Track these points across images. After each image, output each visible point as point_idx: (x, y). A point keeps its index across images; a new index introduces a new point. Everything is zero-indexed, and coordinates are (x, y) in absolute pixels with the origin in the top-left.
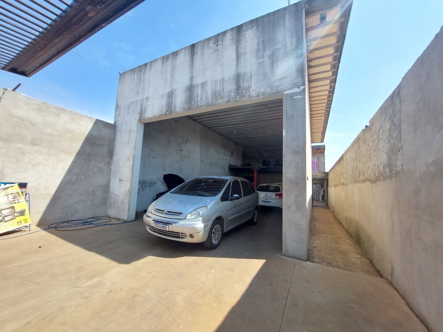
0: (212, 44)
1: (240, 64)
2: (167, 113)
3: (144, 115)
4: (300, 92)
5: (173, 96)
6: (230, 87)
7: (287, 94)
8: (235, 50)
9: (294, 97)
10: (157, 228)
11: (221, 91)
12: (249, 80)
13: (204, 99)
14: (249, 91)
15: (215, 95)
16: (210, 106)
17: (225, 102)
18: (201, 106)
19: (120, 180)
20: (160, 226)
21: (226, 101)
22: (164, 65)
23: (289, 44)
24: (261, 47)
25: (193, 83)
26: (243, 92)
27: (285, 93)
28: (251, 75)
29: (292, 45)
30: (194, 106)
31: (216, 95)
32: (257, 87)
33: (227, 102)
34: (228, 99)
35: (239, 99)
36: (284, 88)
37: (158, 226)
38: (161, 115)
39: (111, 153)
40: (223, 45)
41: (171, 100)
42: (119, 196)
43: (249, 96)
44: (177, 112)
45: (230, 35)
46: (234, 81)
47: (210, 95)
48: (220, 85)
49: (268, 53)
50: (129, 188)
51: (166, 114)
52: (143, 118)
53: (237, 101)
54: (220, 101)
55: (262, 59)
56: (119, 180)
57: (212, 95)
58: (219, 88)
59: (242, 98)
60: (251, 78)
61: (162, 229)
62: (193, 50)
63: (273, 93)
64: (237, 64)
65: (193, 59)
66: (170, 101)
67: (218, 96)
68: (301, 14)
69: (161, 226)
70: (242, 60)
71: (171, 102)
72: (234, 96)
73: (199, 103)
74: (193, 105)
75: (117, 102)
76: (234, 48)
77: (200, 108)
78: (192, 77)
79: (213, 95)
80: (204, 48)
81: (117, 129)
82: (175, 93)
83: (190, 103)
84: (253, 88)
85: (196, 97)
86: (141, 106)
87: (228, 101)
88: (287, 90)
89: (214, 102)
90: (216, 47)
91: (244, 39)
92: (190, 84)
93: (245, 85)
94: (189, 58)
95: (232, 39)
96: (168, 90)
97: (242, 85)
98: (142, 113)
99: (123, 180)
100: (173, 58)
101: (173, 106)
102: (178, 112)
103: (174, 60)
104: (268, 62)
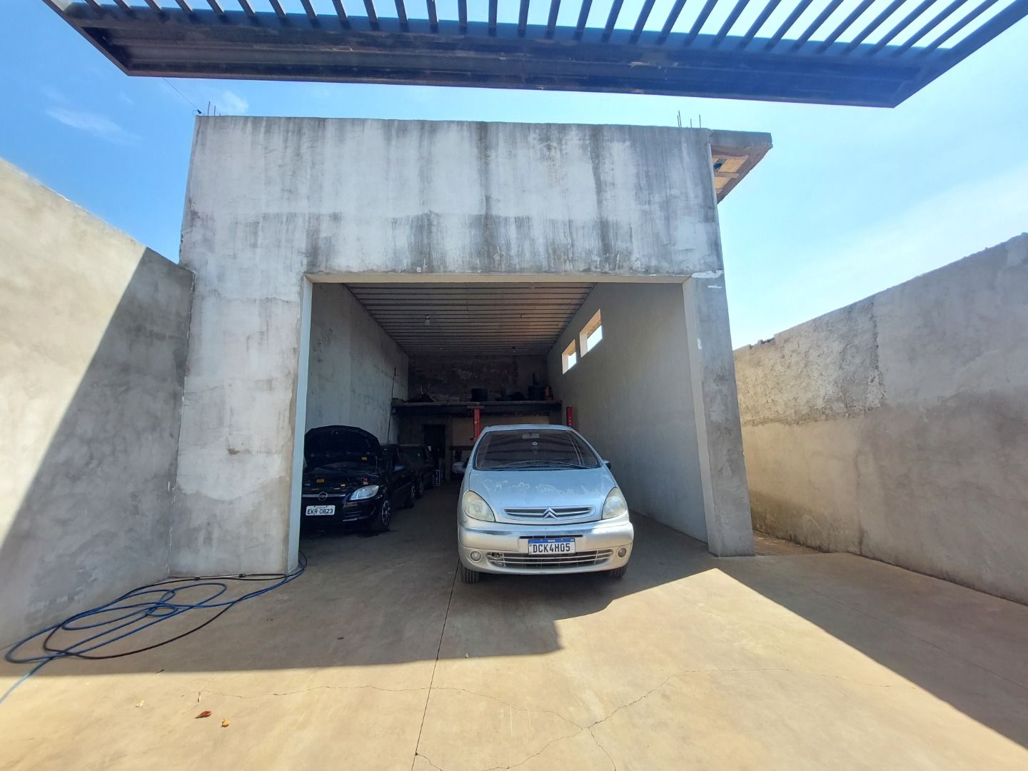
0: (534, 139)
1: (605, 202)
2: (419, 269)
3: (327, 261)
4: (716, 279)
5: (434, 229)
6: (588, 243)
7: (697, 280)
8: (591, 171)
9: (709, 287)
10: (538, 553)
11: (569, 247)
12: (628, 238)
13: (528, 255)
14: (629, 259)
15: (554, 251)
16: (545, 272)
17: (579, 271)
18: (522, 270)
19: (232, 452)
20: (548, 548)
21: (581, 270)
22: (394, 142)
23: (692, 195)
24: (643, 182)
25: (494, 212)
26: (618, 258)
27: (695, 275)
28: (631, 229)
29: (696, 197)
30: (500, 264)
31: (555, 251)
32: (644, 256)
33: (584, 271)
34: (587, 267)
35: (610, 270)
36: (691, 267)
37: (542, 548)
38: (394, 271)
39: (182, 365)
40: (564, 152)
41: (429, 238)
42: (231, 503)
43: (631, 268)
44: (450, 272)
45: (578, 138)
46: (595, 232)
47: (541, 250)
48: (565, 233)
49: (657, 198)
50: (283, 474)
51: (416, 272)
52: (322, 268)
53: (606, 273)
54: (568, 267)
55: (647, 206)
56: (227, 452)
57: (547, 249)
58: (562, 239)
59: (617, 270)
60: (631, 237)
61: (557, 552)
62: (486, 137)
63: (673, 273)
64: (600, 202)
65: (487, 156)
66: (425, 241)
67: (562, 254)
68: (706, 151)
69: (553, 547)
70: (608, 195)
71: (429, 244)
72: (598, 263)
73: (516, 261)
74: (497, 263)
75: (189, 201)
76: (589, 167)
77: (520, 274)
78: (488, 198)
79: (551, 251)
80: (514, 142)
81: (201, 289)
82: (439, 223)
83: (490, 257)
84: (635, 255)
85: (504, 247)
86: (313, 234)
87: (587, 270)
88: (696, 272)
89: (553, 266)
90: (545, 150)
91: (608, 155)
92: (483, 212)
93: (620, 245)
94: (475, 151)
95: (584, 148)
96: (413, 209)
97: (615, 245)
98: (314, 254)
99: (248, 451)
100: (421, 136)
101: (434, 255)
102: (454, 271)
103: (426, 142)
104: (658, 214)
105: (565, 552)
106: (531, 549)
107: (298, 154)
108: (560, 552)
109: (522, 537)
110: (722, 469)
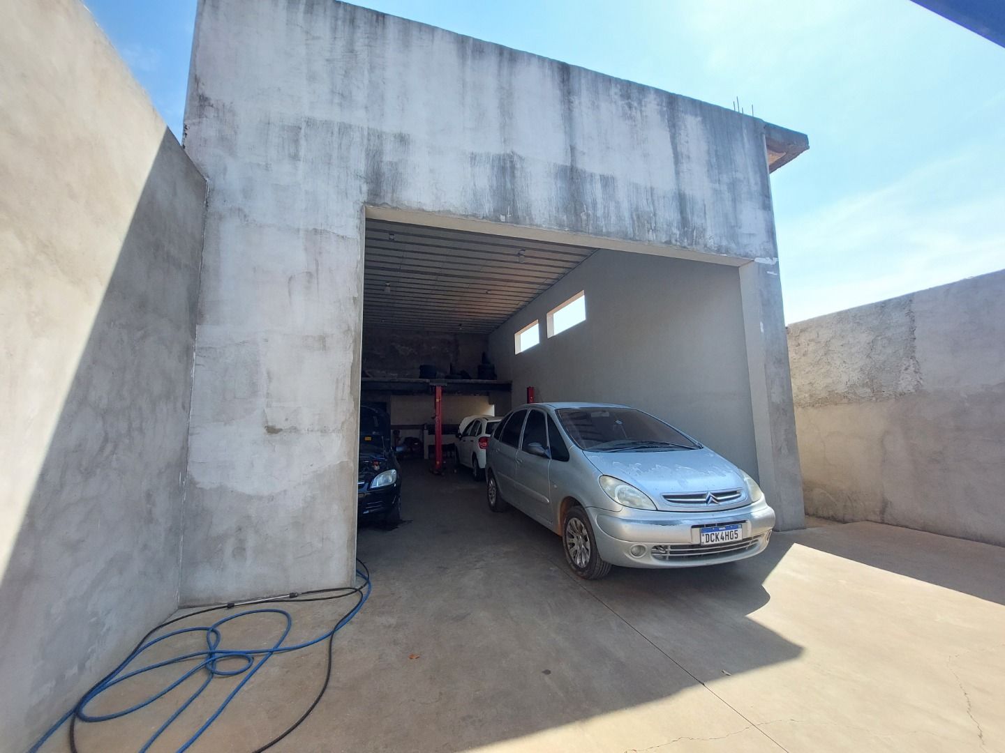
0: (616, 94)
1: (681, 174)
2: (503, 218)
3: (393, 191)
4: (773, 265)
5: (518, 173)
6: (668, 214)
7: (759, 264)
8: (669, 139)
9: (768, 272)
10: (710, 543)
11: (652, 215)
12: (702, 214)
13: (613, 219)
14: (704, 236)
15: (638, 217)
16: (630, 239)
17: (661, 243)
18: (608, 234)
19: (272, 430)
20: (719, 537)
21: (664, 241)
22: (469, 62)
23: (752, 181)
24: (714, 160)
25: (579, 166)
26: (695, 234)
27: (757, 260)
28: (705, 206)
29: (756, 184)
30: (587, 225)
31: (640, 218)
32: (716, 235)
33: (666, 242)
34: (668, 239)
35: (689, 245)
36: (754, 252)
37: (714, 537)
38: (474, 215)
39: (195, 312)
40: (644, 114)
41: (513, 183)
42: (271, 498)
43: (705, 246)
44: (537, 225)
45: (656, 102)
46: (674, 203)
47: (626, 215)
48: (647, 200)
49: (725, 178)
50: (345, 459)
51: (498, 220)
52: (388, 200)
53: (685, 247)
54: (651, 236)
55: (717, 185)
56: (265, 431)
57: (632, 215)
58: (645, 206)
59: (694, 246)
60: (705, 213)
61: (727, 541)
62: (568, 79)
63: (740, 255)
64: (677, 173)
65: (570, 102)
66: (509, 185)
67: (646, 222)
68: (762, 141)
69: (724, 535)
70: (684, 166)
71: (513, 190)
72: (678, 236)
73: (602, 223)
74: (584, 223)
76: (668, 135)
77: (606, 238)
78: (573, 149)
79: (635, 218)
80: (597, 92)
81: (217, 204)
82: (522, 167)
83: (577, 214)
84: (709, 233)
85: (590, 205)
86: (374, 156)
87: (668, 243)
88: (758, 257)
89: (637, 233)
90: (626, 108)
91: (683, 127)
92: (568, 164)
93: (696, 220)
94: (558, 92)
95: (661, 113)
96: (494, 147)
97: (692, 220)
98: (377, 181)
99: (295, 430)
100: (500, 62)
101: (519, 205)
102: (540, 226)
103: (505, 71)
104: (727, 196)
105: (734, 540)
106: (704, 539)
107: (351, 51)
108: (730, 540)
109: (694, 527)
110: (781, 448)
